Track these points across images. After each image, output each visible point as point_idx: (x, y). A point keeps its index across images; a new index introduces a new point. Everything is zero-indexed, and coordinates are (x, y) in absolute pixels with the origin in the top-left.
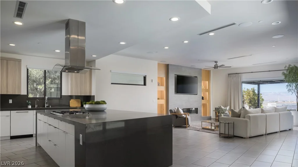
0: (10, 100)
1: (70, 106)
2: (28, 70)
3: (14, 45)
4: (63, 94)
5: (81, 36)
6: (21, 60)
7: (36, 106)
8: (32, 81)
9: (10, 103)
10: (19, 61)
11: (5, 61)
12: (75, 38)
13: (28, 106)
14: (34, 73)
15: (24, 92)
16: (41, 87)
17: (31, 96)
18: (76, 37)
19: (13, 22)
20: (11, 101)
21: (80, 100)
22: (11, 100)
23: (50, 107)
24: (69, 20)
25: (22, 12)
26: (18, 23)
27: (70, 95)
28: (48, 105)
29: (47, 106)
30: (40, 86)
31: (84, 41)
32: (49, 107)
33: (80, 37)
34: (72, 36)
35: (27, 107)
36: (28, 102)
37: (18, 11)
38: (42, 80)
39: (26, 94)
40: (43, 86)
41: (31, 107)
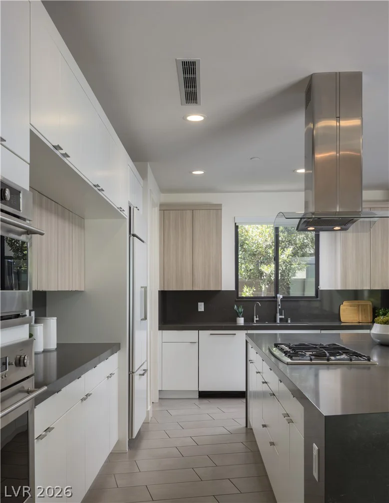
0: (199, 303)
1: (342, 319)
2: (237, 227)
3: (202, 172)
4: (323, 286)
5: (348, 117)
6: (221, 205)
7: (255, 319)
8: (250, 255)
9: (199, 310)
10: (217, 208)
11: (189, 213)
12: (331, 128)
13: (238, 318)
14: (253, 235)
15: (228, 285)
16: (268, 269)
17: (247, 292)
18: (333, 123)
19: (184, 118)
20: (201, 307)
21: (371, 303)
22: (203, 303)
23: (289, 321)
24: (311, 77)
25: (195, 87)
26: (195, 118)
27: (339, 288)
28: (283, 317)
29: (281, 319)
30: (265, 267)
31: (358, 130)
32: (287, 321)
33: (344, 123)
34: (322, 124)
35: (235, 321)
36: (238, 307)
37: (186, 87)
38: (271, 252)
39: (233, 289)
40: (273, 266)
41: (245, 321)
